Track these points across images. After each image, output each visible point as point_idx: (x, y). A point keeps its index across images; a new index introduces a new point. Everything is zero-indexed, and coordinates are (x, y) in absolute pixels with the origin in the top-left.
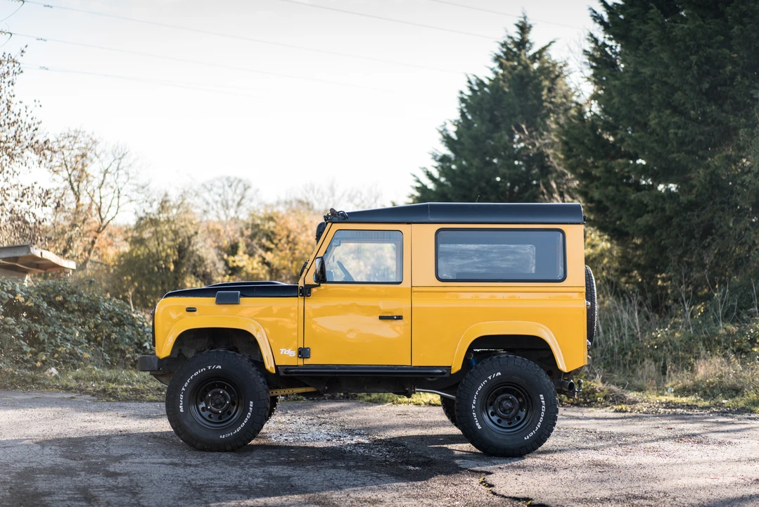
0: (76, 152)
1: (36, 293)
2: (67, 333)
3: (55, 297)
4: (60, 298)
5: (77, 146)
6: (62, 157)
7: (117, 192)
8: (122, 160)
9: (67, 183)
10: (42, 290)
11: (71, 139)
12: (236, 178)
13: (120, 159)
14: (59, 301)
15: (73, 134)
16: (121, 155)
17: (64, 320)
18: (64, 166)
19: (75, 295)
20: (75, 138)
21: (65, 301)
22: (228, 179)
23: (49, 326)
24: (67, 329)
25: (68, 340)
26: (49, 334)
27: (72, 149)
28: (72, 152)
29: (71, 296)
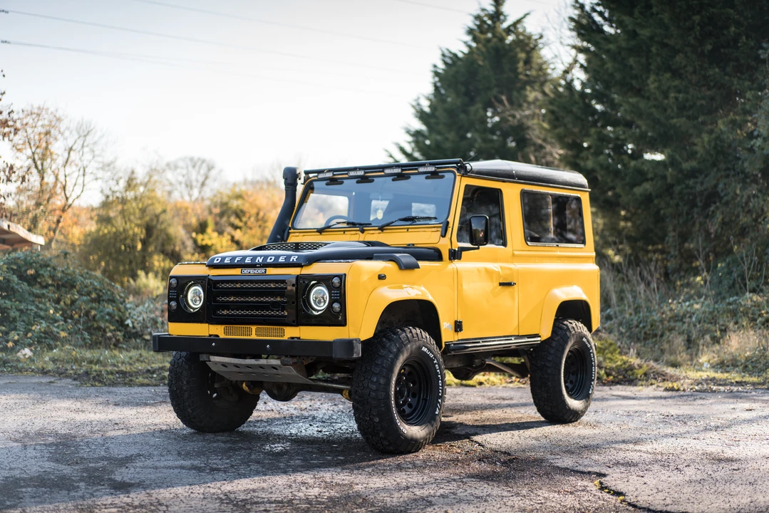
0: (40, 129)
1: (6, 267)
2: (41, 309)
3: (26, 271)
4: (31, 272)
5: (40, 123)
6: (25, 134)
7: (82, 170)
8: (88, 138)
9: (30, 161)
10: (12, 264)
11: (34, 116)
13: (85, 136)
14: (31, 275)
15: (36, 111)
16: (86, 133)
17: (37, 296)
18: (27, 144)
19: (49, 269)
20: (39, 115)
21: (37, 275)
22: (191, 159)
23: (20, 302)
24: (41, 306)
25: (42, 318)
26: (21, 311)
27: (35, 127)
28: (36, 130)
29: (44, 269)
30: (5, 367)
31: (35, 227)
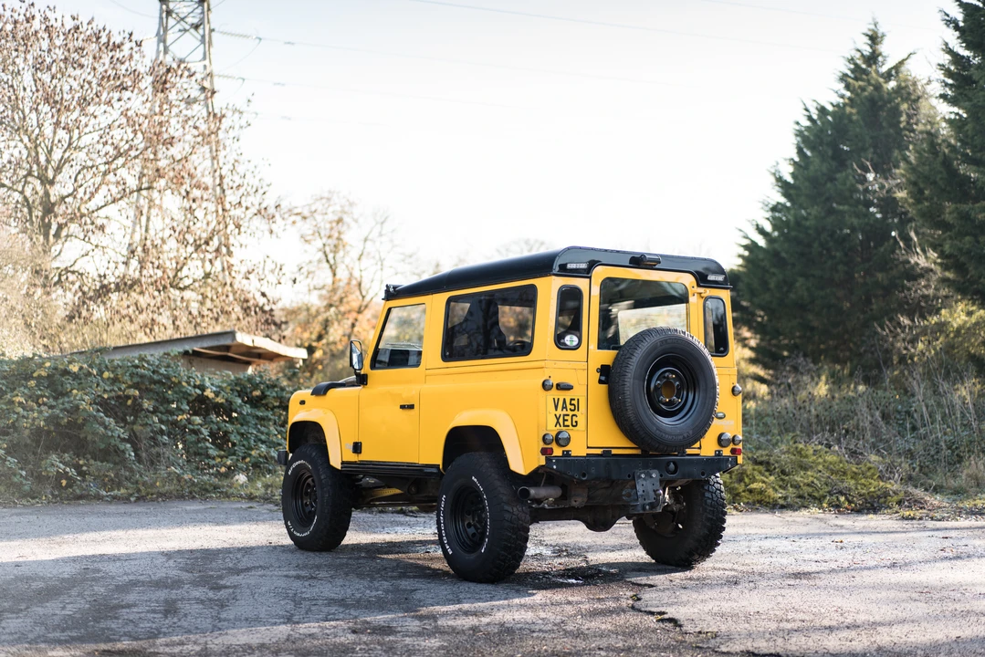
0: (331, 217)
1: (229, 388)
2: (262, 433)
3: (251, 392)
4: (257, 393)
5: (331, 209)
6: (314, 223)
7: (379, 263)
8: (385, 225)
9: (321, 255)
10: (236, 385)
11: (324, 201)
12: (536, 241)
13: (382, 223)
14: (257, 396)
15: (326, 195)
16: (383, 219)
17: (262, 419)
18: (317, 234)
19: (276, 389)
20: (329, 199)
21: (264, 396)
22: (527, 242)
23: (242, 425)
24: (263, 429)
25: (263, 442)
26: (242, 435)
27: (326, 214)
28: (326, 217)
29: (271, 390)
30: (214, 493)
31: (327, 333)
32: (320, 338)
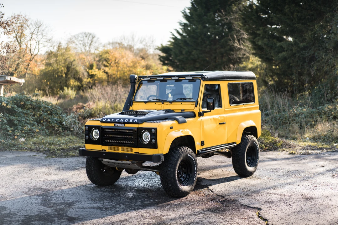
0: (18, 25)
3: (20, 103)
4: (22, 103)
5: (19, 22)
6: (12, 27)
7: (38, 42)
8: (40, 28)
9: (15, 39)
11: (16, 19)
12: (88, 33)
15: (16, 16)
16: (39, 26)
17: (26, 114)
18: (13, 31)
19: (29, 101)
20: (18, 18)
21: (25, 104)
22: (85, 33)
23: (18, 117)
24: (27, 118)
26: (19, 121)
27: (17, 24)
28: (17, 25)
29: (27, 102)
31: (18, 68)
32: (16, 69)
